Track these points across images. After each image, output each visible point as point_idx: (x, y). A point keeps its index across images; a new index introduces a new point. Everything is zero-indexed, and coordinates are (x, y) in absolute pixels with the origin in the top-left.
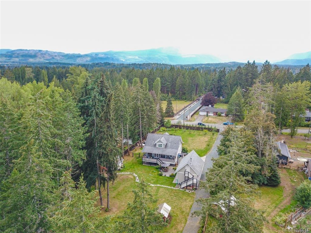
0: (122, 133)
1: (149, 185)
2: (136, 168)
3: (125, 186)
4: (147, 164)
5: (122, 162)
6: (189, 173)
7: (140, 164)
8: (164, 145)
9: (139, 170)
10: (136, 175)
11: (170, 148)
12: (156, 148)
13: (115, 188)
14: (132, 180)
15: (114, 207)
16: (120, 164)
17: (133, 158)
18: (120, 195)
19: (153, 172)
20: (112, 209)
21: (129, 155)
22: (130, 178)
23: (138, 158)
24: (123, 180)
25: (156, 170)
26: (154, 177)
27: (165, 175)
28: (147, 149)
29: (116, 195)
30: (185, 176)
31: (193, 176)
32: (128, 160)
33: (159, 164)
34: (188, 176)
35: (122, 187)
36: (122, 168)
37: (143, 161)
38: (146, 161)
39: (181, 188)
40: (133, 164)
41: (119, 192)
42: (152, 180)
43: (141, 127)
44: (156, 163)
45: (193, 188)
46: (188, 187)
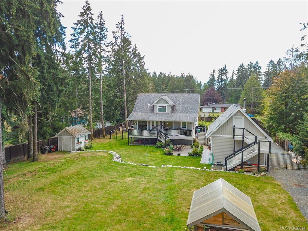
0: (90, 90)
1: (147, 166)
2: (115, 149)
3: (85, 167)
4: (138, 144)
5: (86, 136)
6: (245, 130)
7: (124, 144)
8: (171, 106)
9: (122, 150)
10: (115, 153)
11: (182, 113)
12: (154, 114)
13: (55, 170)
14: (103, 159)
15: (29, 215)
16: (82, 140)
17: (110, 140)
18: (63, 183)
19: (152, 151)
20: (17, 219)
21: (104, 137)
22: (100, 156)
23: (120, 140)
24: (82, 159)
25: (157, 149)
26: (154, 157)
27: (179, 155)
28: (136, 116)
29: (51, 184)
30: (235, 140)
31: (256, 137)
32: (100, 141)
33: (161, 140)
34: (243, 139)
35: (76, 168)
36: (86, 148)
37: (130, 137)
38: (135, 135)
39: (226, 170)
40: (109, 145)
41: (63, 178)
42: (152, 160)
43: (125, 95)
44: (156, 138)
45: (259, 167)
46: (244, 166)
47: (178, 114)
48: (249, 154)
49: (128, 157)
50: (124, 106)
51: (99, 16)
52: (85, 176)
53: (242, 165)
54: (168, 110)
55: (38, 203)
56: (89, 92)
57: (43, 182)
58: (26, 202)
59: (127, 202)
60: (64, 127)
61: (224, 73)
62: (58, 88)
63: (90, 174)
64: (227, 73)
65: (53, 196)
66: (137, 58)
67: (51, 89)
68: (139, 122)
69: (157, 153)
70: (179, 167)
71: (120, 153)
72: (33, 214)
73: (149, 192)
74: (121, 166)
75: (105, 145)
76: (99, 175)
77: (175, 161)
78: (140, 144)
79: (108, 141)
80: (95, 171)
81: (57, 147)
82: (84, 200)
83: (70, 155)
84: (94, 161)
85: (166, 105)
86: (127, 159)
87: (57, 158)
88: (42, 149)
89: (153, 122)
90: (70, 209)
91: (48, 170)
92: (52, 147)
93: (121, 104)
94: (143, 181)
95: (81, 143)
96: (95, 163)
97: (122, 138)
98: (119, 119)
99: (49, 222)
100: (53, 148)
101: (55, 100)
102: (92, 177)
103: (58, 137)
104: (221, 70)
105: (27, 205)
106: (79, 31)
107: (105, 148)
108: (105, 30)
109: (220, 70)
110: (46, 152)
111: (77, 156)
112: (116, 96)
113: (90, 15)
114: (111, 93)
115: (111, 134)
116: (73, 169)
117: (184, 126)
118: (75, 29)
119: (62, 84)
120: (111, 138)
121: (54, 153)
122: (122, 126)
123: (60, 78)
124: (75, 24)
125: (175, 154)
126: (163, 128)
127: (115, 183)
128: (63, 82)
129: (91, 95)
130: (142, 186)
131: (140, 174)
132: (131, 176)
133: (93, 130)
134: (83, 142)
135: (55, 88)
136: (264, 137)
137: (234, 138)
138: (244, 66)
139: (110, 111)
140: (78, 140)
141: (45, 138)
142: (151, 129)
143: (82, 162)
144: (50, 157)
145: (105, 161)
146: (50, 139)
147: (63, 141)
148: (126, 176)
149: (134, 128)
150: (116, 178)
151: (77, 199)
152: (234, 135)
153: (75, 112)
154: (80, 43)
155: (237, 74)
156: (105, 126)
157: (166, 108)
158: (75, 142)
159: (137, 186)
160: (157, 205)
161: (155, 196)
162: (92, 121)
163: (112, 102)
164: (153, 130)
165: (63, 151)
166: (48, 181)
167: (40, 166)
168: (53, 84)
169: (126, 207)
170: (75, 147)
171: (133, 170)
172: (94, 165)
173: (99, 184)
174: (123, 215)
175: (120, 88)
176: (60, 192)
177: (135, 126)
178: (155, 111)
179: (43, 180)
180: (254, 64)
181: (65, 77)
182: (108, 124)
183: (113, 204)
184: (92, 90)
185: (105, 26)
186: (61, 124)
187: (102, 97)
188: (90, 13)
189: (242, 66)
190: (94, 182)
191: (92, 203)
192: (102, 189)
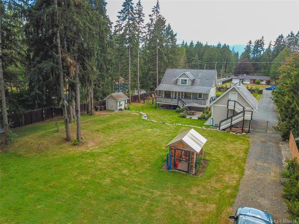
0: (130, 65)
1: (164, 123)
2: (146, 111)
3: (123, 121)
4: (163, 108)
5: (125, 101)
6: (236, 102)
7: (153, 108)
8: (191, 80)
9: (150, 112)
10: (144, 113)
11: (200, 86)
12: (177, 86)
13: (105, 121)
14: (135, 117)
15: (92, 142)
16: (123, 103)
17: (144, 104)
18: (109, 129)
19: (171, 114)
20: (87, 143)
21: (139, 102)
22: (134, 115)
23: (151, 104)
24: (121, 115)
25: (176, 113)
26: (172, 118)
27: (191, 118)
28: (163, 87)
29: (103, 129)
30: (228, 109)
31: (244, 108)
32: (136, 105)
33: (180, 106)
34: (234, 108)
35: (117, 121)
36: (125, 109)
37: (157, 102)
38: (161, 102)
39: (219, 130)
40: (142, 108)
41: (109, 126)
42: (169, 120)
43: (157, 68)
44: (177, 105)
45: (242, 130)
46: (233, 128)
47: (196, 87)
48: (237, 120)
49: (153, 117)
50: (156, 77)
51: (138, 3)
52: (123, 126)
53: (231, 127)
54: (189, 83)
55: (96, 137)
56: (129, 67)
57: (98, 127)
58: (90, 136)
59: (145, 141)
60: (110, 93)
61: (260, 45)
62: (106, 67)
63: (126, 125)
64: (263, 44)
65: (104, 134)
66: (169, 36)
67: (102, 67)
68: (165, 92)
69: (175, 116)
70: (186, 125)
71: (148, 114)
72: (94, 142)
73: (159, 137)
74: (146, 122)
75: (139, 108)
76: (131, 126)
77: (185, 122)
78: (165, 108)
79: (142, 105)
80: (129, 123)
81: (105, 107)
82: (121, 138)
83: (114, 113)
84: (129, 118)
85: (187, 79)
86: (152, 118)
87: (106, 114)
88: (95, 108)
89: (176, 92)
90: (113, 141)
91: (101, 121)
92: (102, 106)
93: (154, 76)
94: (158, 131)
95: (122, 105)
96: (130, 119)
97: (152, 103)
98: (153, 88)
99: (102, 145)
100: (103, 108)
101: (105, 75)
102: (127, 127)
103: (106, 100)
104: (258, 42)
105: (90, 137)
106: (122, 18)
107: (138, 110)
108: (142, 15)
109: (256, 41)
110: (99, 110)
111: (118, 114)
112: (150, 70)
113: (131, 5)
114: (146, 67)
115: (144, 99)
116: (116, 121)
117: (200, 96)
118: (119, 17)
119: (109, 64)
120: (144, 103)
121: (103, 111)
122: (154, 94)
123: (108, 60)
124: (119, 12)
125: (188, 117)
126: (183, 98)
127: (141, 131)
128: (110, 62)
129: (130, 69)
130: (157, 134)
131: (157, 128)
132: (151, 128)
133: (131, 96)
134: (123, 105)
135: (105, 67)
136: (251, 108)
137: (227, 108)
138: (283, 37)
139: (145, 82)
140: (120, 103)
141: (98, 100)
142: (174, 97)
143: (121, 118)
144: (101, 113)
145: (136, 118)
146: (101, 101)
147: (110, 103)
148: (148, 128)
149: (161, 96)
150: (142, 129)
151: (117, 137)
152: (228, 106)
153: (118, 81)
154: (122, 28)
155: (274, 46)
156: (141, 94)
157: (187, 81)
158: (117, 105)
159: (153, 134)
160: (162, 144)
161: (162, 140)
162: (131, 89)
163: (147, 74)
164: (175, 98)
165: (110, 110)
166: (101, 127)
167: (95, 118)
168: (103, 64)
169: (144, 143)
170: (117, 108)
171: (154, 125)
172: (129, 120)
173: (130, 131)
174: (141, 146)
175: (153, 63)
176: (108, 133)
177: (162, 95)
178: (178, 84)
179: (98, 126)
180: (295, 35)
181: (111, 59)
182: (143, 92)
183: (137, 141)
184: (131, 65)
185: (142, 12)
186: (108, 90)
187: (138, 70)
188: (131, 3)
189: (281, 37)
190: (128, 130)
191: (125, 139)
192: (132, 133)
